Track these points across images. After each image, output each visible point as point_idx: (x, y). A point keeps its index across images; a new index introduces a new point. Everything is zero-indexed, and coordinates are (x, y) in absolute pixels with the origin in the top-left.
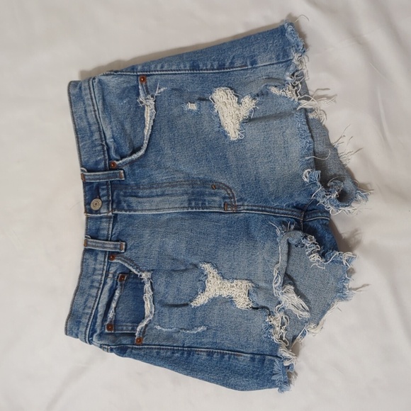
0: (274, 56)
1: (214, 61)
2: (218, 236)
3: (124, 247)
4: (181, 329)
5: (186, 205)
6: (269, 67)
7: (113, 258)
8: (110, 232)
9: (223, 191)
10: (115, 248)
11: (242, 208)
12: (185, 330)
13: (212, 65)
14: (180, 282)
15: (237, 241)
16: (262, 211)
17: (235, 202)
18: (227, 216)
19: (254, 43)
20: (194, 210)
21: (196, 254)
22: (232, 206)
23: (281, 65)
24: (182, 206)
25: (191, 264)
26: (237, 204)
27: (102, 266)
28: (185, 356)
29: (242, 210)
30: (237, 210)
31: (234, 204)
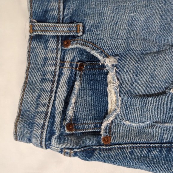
3: (81, 28)
7: (68, 44)
8: (61, 13)
10: (70, 31)
12: (161, 123)
27: (54, 55)
28: (164, 153)
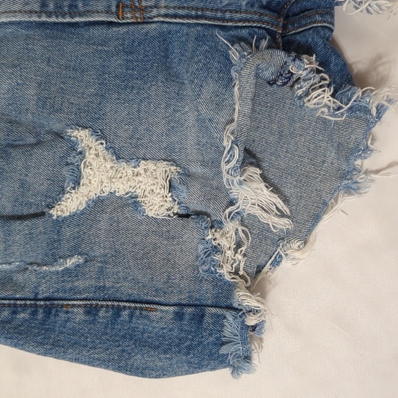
2: (104, 73)
4: (31, 264)
5: (36, 7)
11: (155, 12)
12: (39, 265)
14: (27, 168)
15: (145, 83)
16: (197, 17)
17: (140, 0)
18: (123, 30)
20: (53, 19)
21: (60, 110)
22: (134, 9)
24: (28, 8)
25: (49, 132)
26: (144, 4)
28: (40, 316)
29: (155, 17)
30: (144, 18)
31: (137, 4)
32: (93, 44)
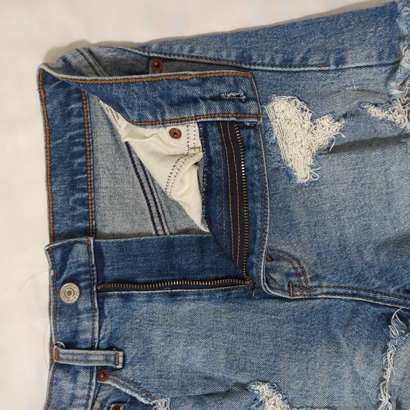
0: (374, 53)
1: (277, 52)
2: (277, 337)
3: (121, 359)
6: (364, 70)
7: (105, 378)
8: (97, 335)
9: (285, 263)
10: (107, 361)
11: (319, 291)
13: (272, 59)
15: (312, 346)
16: (353, 295)
17: (306, 281)
18: (293, 304)
19: (345, 30)
21: (244, 370)
22: (302, 288)
23: (384, 69)
25: (237, 384)
26: (310, 284)
27: (86, 392)
29: (319, 295)
30: (310, 295)
31: (304, 284)
32: (268, 314)
